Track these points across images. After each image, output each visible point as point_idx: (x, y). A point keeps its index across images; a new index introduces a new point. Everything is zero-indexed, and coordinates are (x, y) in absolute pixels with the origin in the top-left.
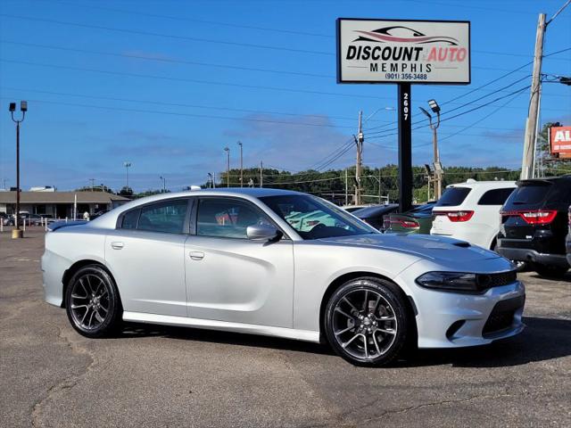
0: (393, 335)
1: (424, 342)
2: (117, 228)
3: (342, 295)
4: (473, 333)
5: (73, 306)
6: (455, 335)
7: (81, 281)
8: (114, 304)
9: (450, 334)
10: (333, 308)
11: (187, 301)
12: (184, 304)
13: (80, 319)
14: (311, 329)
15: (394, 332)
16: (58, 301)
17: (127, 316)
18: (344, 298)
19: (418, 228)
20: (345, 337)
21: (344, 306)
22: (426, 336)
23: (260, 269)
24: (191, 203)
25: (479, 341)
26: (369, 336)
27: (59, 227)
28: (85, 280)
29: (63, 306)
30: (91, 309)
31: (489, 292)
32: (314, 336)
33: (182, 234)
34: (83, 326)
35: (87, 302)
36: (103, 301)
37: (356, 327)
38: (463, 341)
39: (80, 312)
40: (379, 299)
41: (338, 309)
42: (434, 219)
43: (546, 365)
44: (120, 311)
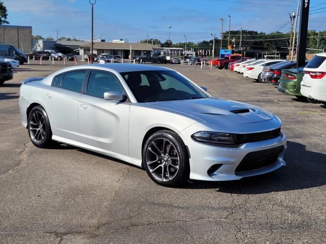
0: (177, 169)
1: (193, 176)
3: (151, 140)
5: (31, 128)
6: (215, 173)
7: (34, 115)
8: (48, 130)
9: (211, 171)
10: (147, 148)
11: (80, 133)
13: (34, 135)
14: (138, 158)
15: (178, 167)
16: (26, 125)
17: (54, 137)
18: (153, 143)
19: (296, 80)
21: (152, 147)
22: (196, 172)
23: (112, 118)
26: (165, 167)
28: (36, 114)
29: (27, 128)
30: (39, 131)
31: (243, 147)
32: (139, 163)
33: (80, 92)
34: (35, 140)
35: (37, 127)
36: (44, 127)
37: (160, 160)
39: (34, 131)
40: (171, 145)
41: (150, 149)
44: (51, 134)
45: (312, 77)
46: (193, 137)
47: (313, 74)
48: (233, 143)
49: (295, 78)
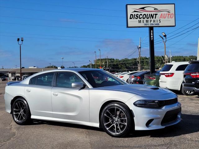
0: (125, 125)
1: (137, 128)
2: (29, 84)
3: (106, 109)
4: (157, 124)
5: (14, 113)
6: (150, 125)
7: (17, 104)
8: (28, 112)
9: (148, 124)
10: (103, 114)
11: (52, 111)
12: (52, 112)
13: (17, 118)
14: (96, 122)
15: (126, 124)
16: (9, 111)
17: (32, 117)
18: (107, 110)
19: (155, 79)
20: (108, 126)
21: (107, 114)
22: (138, 125)
23: (77, 99)
24: (54, 74)
25: (160, 127)
26: (117, 125)
27: (11, 84)
28: (18, 103)
29: (11, 113)
30: (21, 114)
31: (164, 108)
32: (97, 125)
33: (51, 86)
34: (18, 120)
35: (19, 111)
36: (24, 112)
37: (113, 122)
38: (153, 127)
39: (17, 115)
40: (120, 111)
41: (105, 115)
42: (160, 76)
43: (188, 136)
44: (30, 115)
45: (166, 76)
46: (134, 104)
47: (166, 75)
48: (158, 106)
49: (154, 78)
